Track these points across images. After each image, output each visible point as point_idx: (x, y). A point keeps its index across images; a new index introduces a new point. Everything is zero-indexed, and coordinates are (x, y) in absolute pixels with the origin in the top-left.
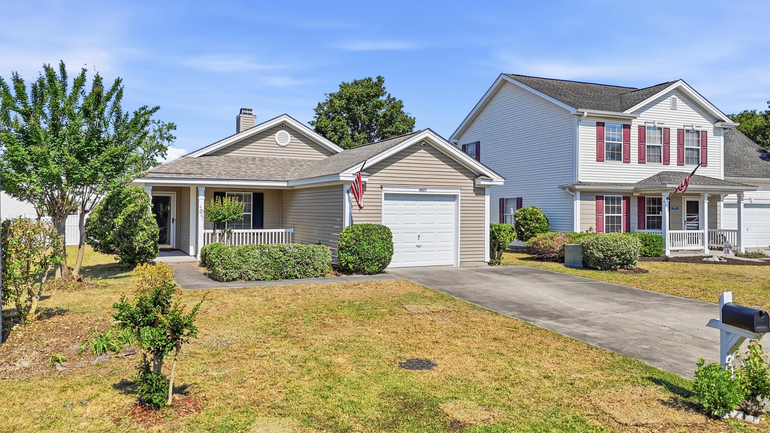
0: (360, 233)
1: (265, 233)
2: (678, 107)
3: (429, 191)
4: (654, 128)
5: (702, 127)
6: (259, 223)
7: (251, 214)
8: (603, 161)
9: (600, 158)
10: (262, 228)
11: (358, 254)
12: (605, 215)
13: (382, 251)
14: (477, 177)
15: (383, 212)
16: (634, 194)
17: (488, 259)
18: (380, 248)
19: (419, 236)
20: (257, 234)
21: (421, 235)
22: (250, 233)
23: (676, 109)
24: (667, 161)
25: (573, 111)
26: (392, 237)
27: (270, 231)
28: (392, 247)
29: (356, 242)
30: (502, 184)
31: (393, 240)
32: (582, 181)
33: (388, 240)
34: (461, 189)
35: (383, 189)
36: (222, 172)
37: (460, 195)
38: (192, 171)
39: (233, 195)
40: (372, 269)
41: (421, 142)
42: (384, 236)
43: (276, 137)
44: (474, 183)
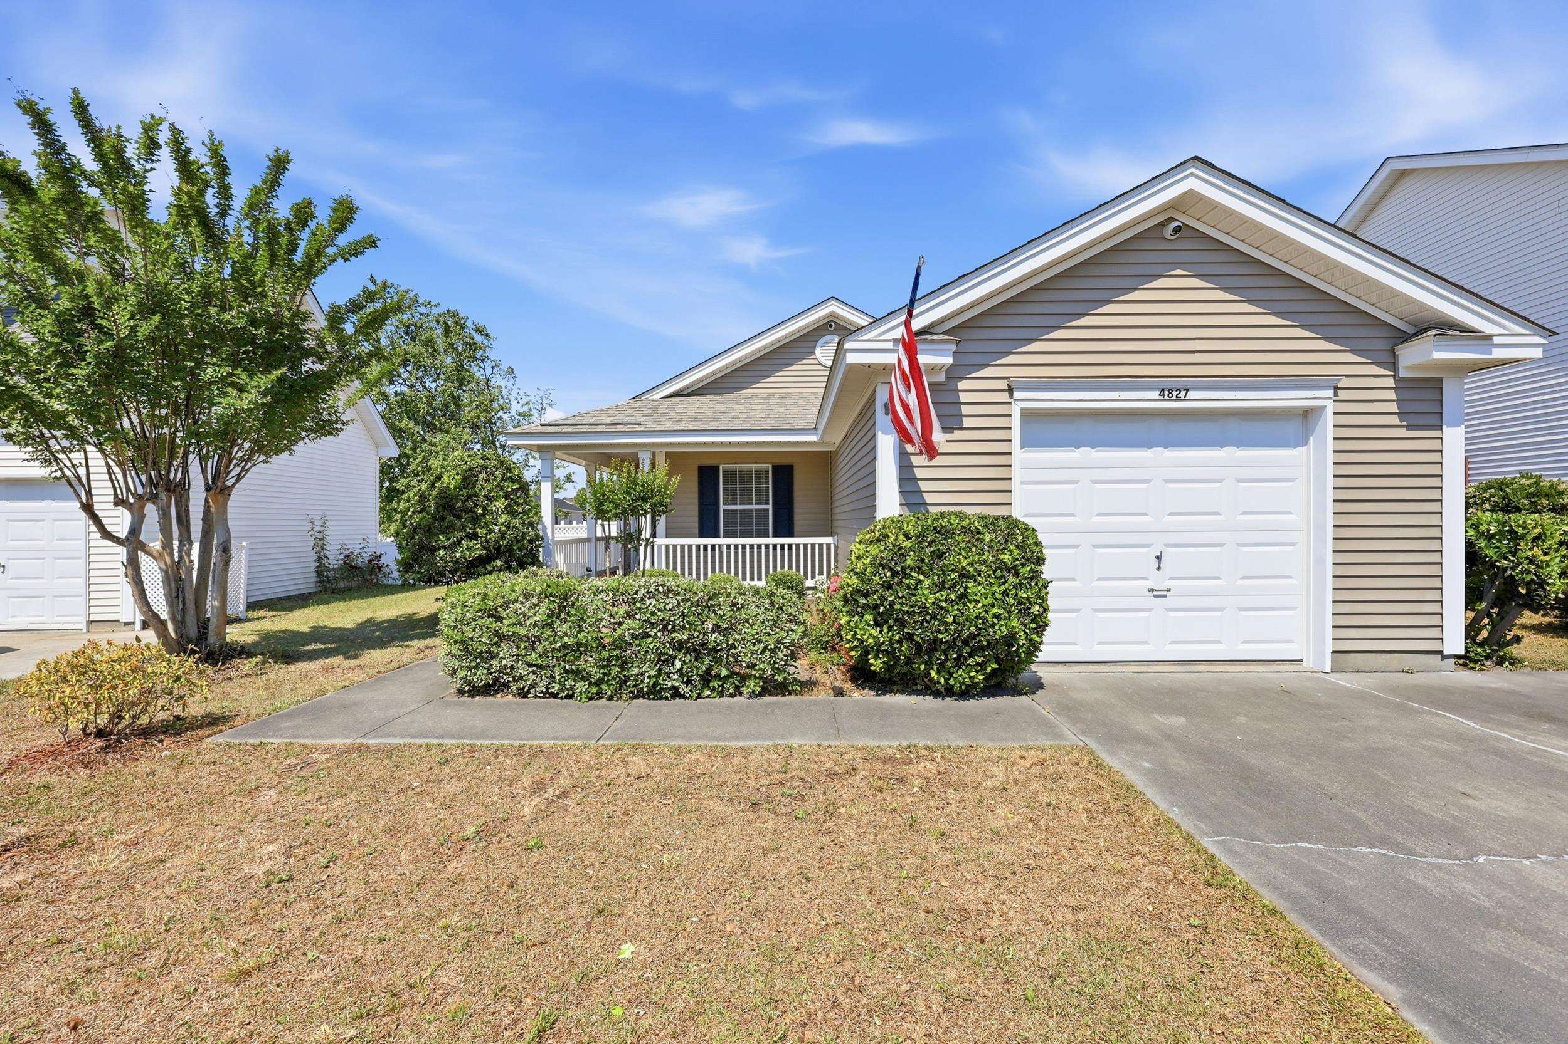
0: (908, 544)
1: (798, 546)
3: (1199, 399)
6: (784, 527)
7: (770, 507)
10: (791, 534)
11: (901, 623)
13: (995, 616)
14: (1404, 337)
15: (1016, 473)
17: (1455, 643)
18: (989, 601)
19: (1159, 558)
20: (782, 546)
21: (1169, 555)
22: (767, 546)
26: (1040, 561)
27: (809, 540)
28: (1042, 599)
29: (893, 576)
30: (1538, 353)
31: (1047, 572)
33: (1025, 571)
34: (1336, 388)
35: (1017, 395)
36: (685, 419)
37: (1331, 408)
38: (627, 420)
39: (734, 472)
40: (962, 676)
41: (1163, 224)
42: (1006, 558)
43: (818, 351)
44: (1393, 364)
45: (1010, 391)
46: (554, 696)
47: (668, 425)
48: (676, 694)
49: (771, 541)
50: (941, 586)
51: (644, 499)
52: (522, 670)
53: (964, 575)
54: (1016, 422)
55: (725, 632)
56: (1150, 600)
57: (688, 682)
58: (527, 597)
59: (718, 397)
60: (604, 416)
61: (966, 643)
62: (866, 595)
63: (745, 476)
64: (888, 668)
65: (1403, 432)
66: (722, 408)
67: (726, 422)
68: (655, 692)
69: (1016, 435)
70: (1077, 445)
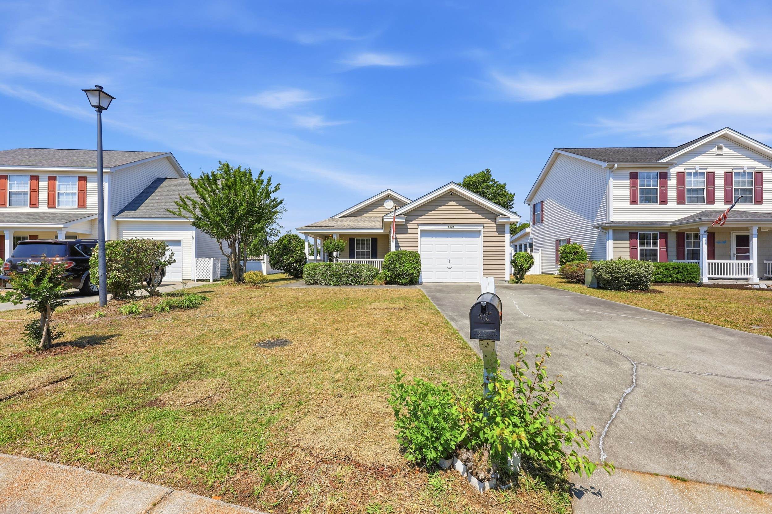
0: (395, 256)
2: (723, 152)
3: (456, 228)
4: (696, 174)
5: (755, 168)
6: (375, 255)
7: (370, 250)
8: (637, 204)
9: (634, 201)
10: (375, 258)
11: (393, 271)
12: (639, 248)
13: (410, 269)
14: (496, 217)
15: (419, 243)
16: (672, 231)
17: (508, 278)
18: (409, 266)
19: (449, 261)
20: (373, 261)
21: (452, 260)
23: (722, 155)
24: (711, 201)
25: (604, 165)
26: (420, 260)
29: (392, 262)
30: (519, 221)
32: (614, 221)
33: (415, 261)
34: (484, 226)
35: (419, 227)
36: (346, 225)
37: (482, 230)
38: (329, 225)
39: (360, 240)
40: (404, 281)
41: (449, 192)
42: (412, 259)
43: (385, 204)
44: (495, 221)
45: (418, 226)
46: (327, 285)
47: (342, 227)
48: (351, 285)
49: (370, 260)
50: (400, 264)
51: (338, 247)
52: (321, 280)
53: (404, 262)
54: (419, 232)
55: (360, 273)
56: (448, 269)
57: (353, 282)
58: (322, 266)
59: (355, 218)
60: (323, 224)
61: (404, 274)
62: (386, 266)
63: (363, 241)
64: (391, 280)
65: (498, 235)
66: (356, 221)
67: (357, 226)
68: (346, 284)
69: (419, 235)
70: (433, 237)
